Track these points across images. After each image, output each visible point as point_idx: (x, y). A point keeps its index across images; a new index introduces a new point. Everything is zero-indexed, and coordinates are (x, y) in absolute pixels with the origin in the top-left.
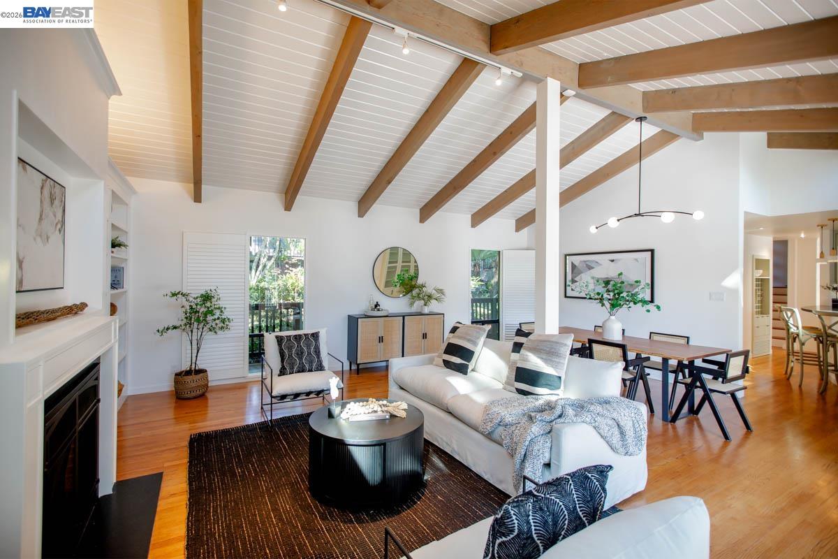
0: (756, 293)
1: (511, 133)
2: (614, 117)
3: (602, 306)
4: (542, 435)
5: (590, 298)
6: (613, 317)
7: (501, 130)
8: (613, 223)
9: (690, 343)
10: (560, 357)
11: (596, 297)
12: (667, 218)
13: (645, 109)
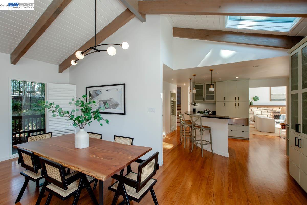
0: (172, 106)
6: (82, 130)
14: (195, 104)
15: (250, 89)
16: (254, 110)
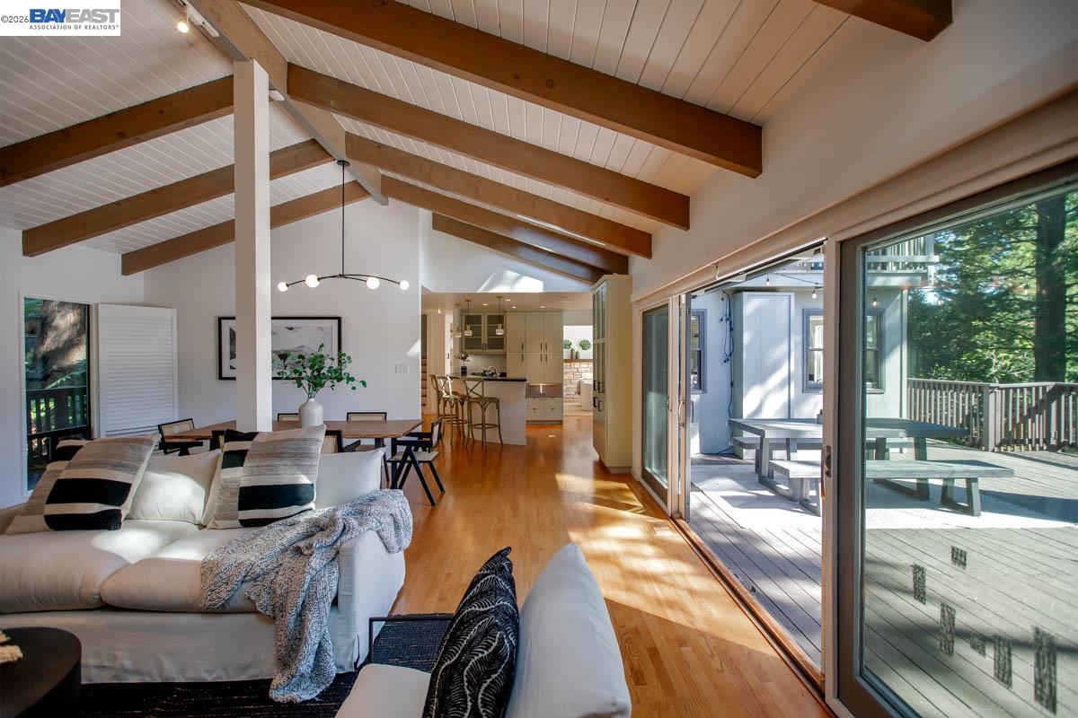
1: (161, 112)
2: (313, 148)
3: (299, 387)
4: (325, 566)
5: (287, 378)
6: (312, 400)
7: (138, 99)
8: (312, 281)
9: (388, 419)
10: (311, 458)
11: (293, 376)
12: (373, 283)
13: (349, 153)
14: (464, 359)
15: (565, 327)
16: (582, 370)
